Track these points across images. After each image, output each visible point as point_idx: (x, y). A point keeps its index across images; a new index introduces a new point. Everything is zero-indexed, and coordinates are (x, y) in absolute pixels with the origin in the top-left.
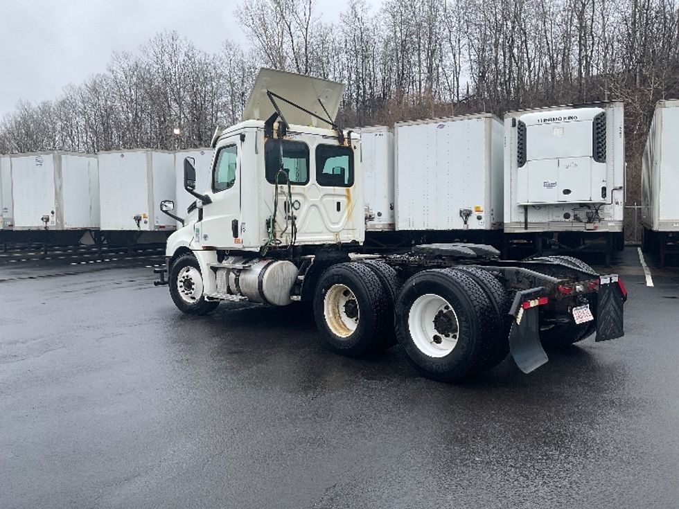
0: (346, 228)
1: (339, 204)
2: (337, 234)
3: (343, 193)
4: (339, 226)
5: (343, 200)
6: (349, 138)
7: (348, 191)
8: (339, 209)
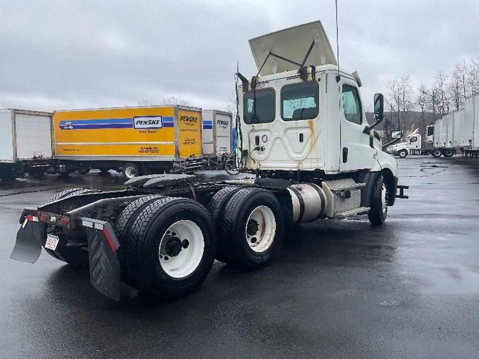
0: (309, 157)
1: (301, 135)
2: (300, 162)
3: (306, 126)
4: (302, 155)
5: (306, 132)
6: (314, 73)
7: (311, 123)
8: (301, 140)
